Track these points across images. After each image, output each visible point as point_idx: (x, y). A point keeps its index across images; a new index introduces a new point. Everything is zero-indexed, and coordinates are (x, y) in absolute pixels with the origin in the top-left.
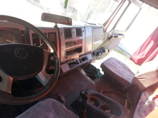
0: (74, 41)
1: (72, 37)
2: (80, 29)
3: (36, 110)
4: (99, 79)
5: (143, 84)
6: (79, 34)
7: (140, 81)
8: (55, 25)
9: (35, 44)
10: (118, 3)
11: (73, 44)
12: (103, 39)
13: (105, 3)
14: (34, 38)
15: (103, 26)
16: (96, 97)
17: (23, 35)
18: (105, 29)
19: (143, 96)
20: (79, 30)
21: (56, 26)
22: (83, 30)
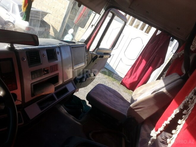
0: (44, 69)
1: (41, 63)
2: (54, 50)
5: (140, 115)
7: (137, 112)
8: (10, 47)
10: (100, 15)
11: (44, 72)
12: (86, 61)
13: (84, 15)
15: (85, 44)
18: (87, 47)
19: (143, 131)
20: (52, 52)
21: (12, 49)
22: (58, 52)
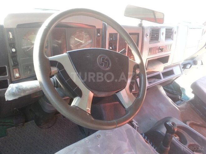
0: (160, 47)
1: (159, 40)
2: (172, 29)
3: (107, 135)
4: (185, 104)
6: (169, 36)
8: (140, 23)
9: (111, 48)
11: (159, 50)
14: (111, 39)
16: (182, 131)
17: (99, 35)
20: (170, 31)
21: (140, 25)
22: (175, 32)
